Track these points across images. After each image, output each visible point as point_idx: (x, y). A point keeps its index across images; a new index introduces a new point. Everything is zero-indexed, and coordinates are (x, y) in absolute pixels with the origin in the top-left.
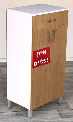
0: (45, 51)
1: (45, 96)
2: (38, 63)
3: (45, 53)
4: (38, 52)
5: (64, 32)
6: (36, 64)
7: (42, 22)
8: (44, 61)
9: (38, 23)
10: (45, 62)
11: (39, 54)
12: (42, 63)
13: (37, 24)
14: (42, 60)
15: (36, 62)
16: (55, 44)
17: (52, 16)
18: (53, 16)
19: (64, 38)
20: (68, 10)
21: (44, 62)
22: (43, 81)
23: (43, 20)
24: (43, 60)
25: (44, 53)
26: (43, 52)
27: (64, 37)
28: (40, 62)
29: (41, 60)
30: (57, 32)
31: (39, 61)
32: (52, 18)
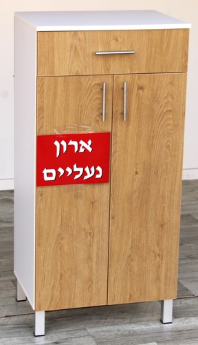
0: (90, 142)
1: (90, 280)
2: (58, 173)
3: (90, 150)
4: (60, 142)
5: (173, 98)
6: (50, 175)
7: (73, 52)
8: (85, 173)
9: (56, 55)
10: (89, 176)
11: (61, 147)
12: (77, 177)
13: (53, 55)
14: (76, 169)
15: (53, 171)
16: (131, 127)
17: (117, 40)
18: (120, 40)
19: (170, 116)
20: (186, 31)
21: (86, 178)
22: (83, 233)
23: (79, 47)
24: (81, 170)
25: (83, 147)
26: (79, 145)
27: (170, 111)
28: (66, 172)
29: (72, 168)
30: (141, 92)
31: (64, 169)
32: (115, 48)
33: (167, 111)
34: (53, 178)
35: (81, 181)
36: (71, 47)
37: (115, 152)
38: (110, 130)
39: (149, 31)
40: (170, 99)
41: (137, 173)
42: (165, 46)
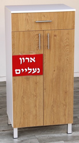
0: (34, 58)
1: (36, 115)
2: (21, 71)
3: (34, 61)
4: (22, 58)
5: (69, 40)
6: (18, 72)
7: (26, 22)
8: (32, 71)
9: (19, 23)
11: (23, 60)
12: (29, 72)
13: (18, 23)
14: (29, 69)
15: (19, 70)
16: (51, 52)
17: (44, 16)
18: (46, 16)
19: (68, 47)
20: (74, 12)
21: (33, 73)
22: (33, 96)
23: (29, 20)
24: (31, 69)
25: (32, 60)
26: (30, 60)
27: (68, 45)
28: (25, 71)
29: (27, 69)
30: (55, 37)
31: (24, 69)
32: (44, 20)
33: (66, 45)
34: (19, 73)
35: (31, 74)
36: (26, 19)
37: (45, 62)
38: (43, 53)
39: (58, 12)
40: (68, 40)
41: (54, 71)
42: (65, 18)
